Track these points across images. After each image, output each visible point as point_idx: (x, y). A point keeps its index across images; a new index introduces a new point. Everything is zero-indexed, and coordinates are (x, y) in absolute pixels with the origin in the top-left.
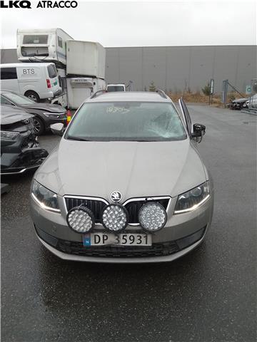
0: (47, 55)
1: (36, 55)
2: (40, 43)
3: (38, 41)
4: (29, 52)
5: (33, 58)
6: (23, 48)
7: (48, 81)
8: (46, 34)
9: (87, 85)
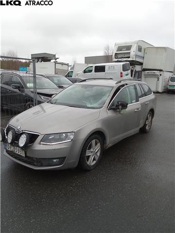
0: (129, 57)
1: (122, 58)
2: (126, 50)
3: (125, 49)
4: (119, 56)
5: (120, 60)
6: (116, 54)
7: (121, 73)
8: (131, 44)
9: (155, 76)
